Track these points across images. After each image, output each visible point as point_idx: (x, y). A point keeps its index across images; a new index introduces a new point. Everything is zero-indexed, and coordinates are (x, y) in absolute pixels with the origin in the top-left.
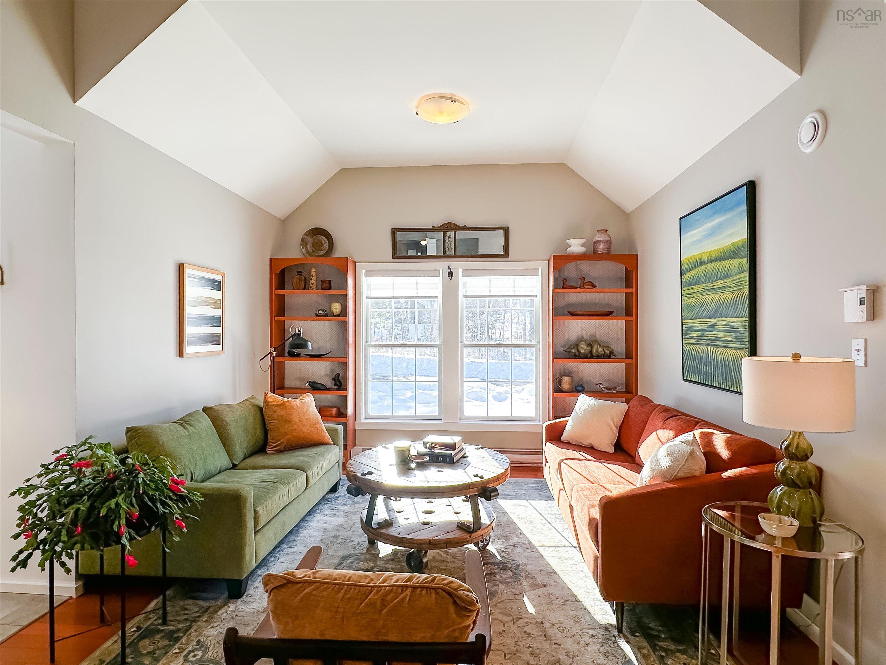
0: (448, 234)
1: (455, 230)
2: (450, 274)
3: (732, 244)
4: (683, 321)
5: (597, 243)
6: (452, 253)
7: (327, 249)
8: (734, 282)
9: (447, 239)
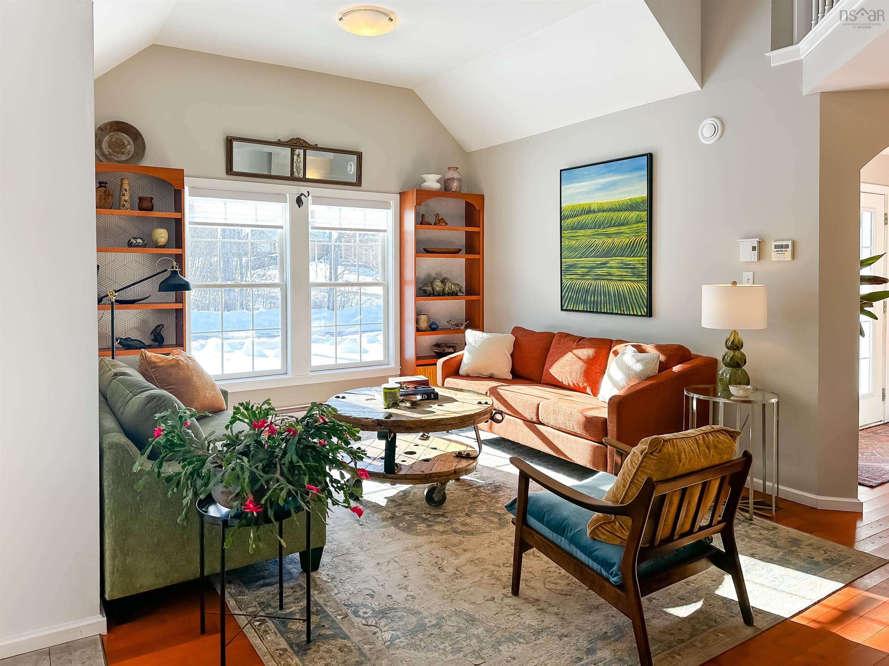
0: (297, 151)
1: (305, 148)
2: (299, 201)
3: (630, 199)
4: (563, 260)
5: (451, 181)
6: (301, 175)
7: (132, 153)
8: (631, 229)
9: (295, 157)
